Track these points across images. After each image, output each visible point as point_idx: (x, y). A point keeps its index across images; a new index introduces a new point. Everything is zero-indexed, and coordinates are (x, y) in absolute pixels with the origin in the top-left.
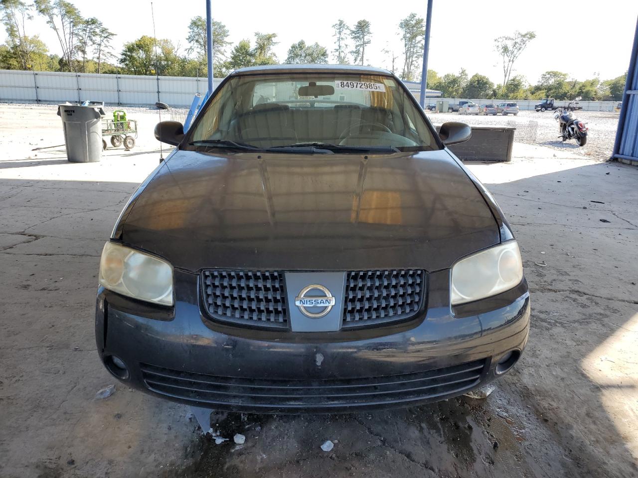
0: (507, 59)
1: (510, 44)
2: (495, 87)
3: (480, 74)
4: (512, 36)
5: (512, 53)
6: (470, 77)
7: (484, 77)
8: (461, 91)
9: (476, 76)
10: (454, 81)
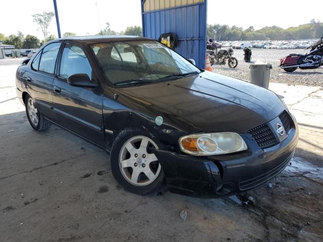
0: (43, 26)
1: (42, 18)
2: (41, 42)
3: (30, 35)
4: (42, 14)
5: (45, 23)
6: (25, 37)
7: (34, 37)
8: (22, 44)
9: (28, 36)
10: (16, 39)
